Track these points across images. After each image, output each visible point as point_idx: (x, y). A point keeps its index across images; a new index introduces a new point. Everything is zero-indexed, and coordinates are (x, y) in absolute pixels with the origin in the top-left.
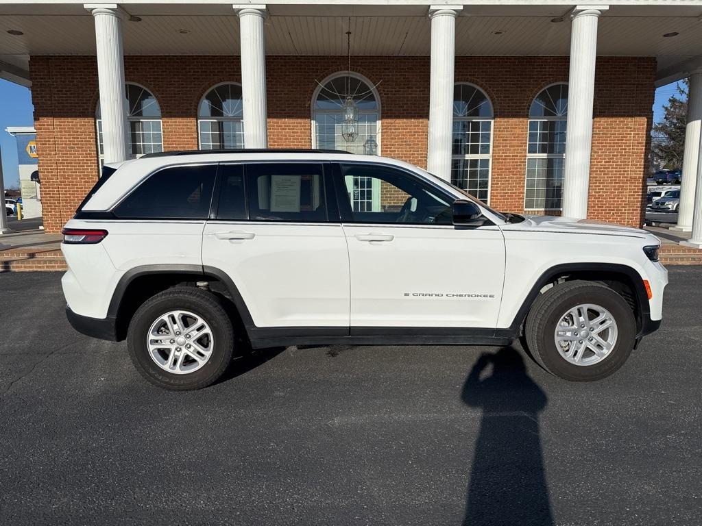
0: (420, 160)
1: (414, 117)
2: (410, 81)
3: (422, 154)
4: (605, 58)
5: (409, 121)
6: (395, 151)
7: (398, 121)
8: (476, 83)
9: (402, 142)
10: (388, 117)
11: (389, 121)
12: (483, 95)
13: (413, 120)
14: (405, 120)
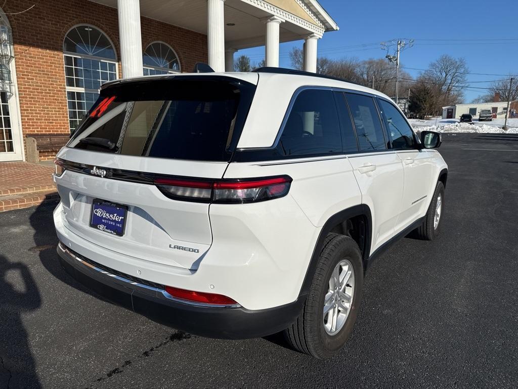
0: (59, 91)
1: (49, 48)
2: (41, 12)
3: (61, 85)
4: (184, 29)
5: (44, 51)
6: (32, 79)
7: (32, 49)
8: (102, 28)
9: (39, 71)
10: (21, 43)
11: (23, 47)
12: (109, 42)
13: (48, 51)
14: (40, 50)
